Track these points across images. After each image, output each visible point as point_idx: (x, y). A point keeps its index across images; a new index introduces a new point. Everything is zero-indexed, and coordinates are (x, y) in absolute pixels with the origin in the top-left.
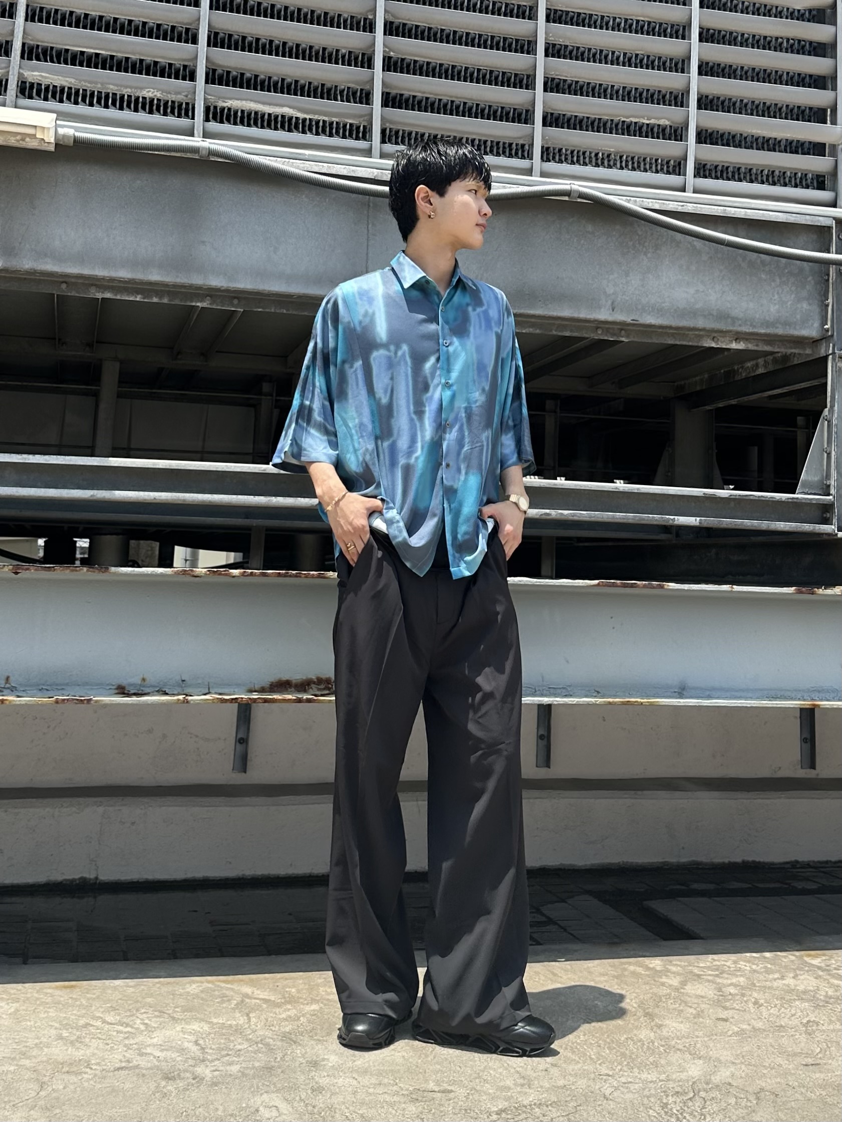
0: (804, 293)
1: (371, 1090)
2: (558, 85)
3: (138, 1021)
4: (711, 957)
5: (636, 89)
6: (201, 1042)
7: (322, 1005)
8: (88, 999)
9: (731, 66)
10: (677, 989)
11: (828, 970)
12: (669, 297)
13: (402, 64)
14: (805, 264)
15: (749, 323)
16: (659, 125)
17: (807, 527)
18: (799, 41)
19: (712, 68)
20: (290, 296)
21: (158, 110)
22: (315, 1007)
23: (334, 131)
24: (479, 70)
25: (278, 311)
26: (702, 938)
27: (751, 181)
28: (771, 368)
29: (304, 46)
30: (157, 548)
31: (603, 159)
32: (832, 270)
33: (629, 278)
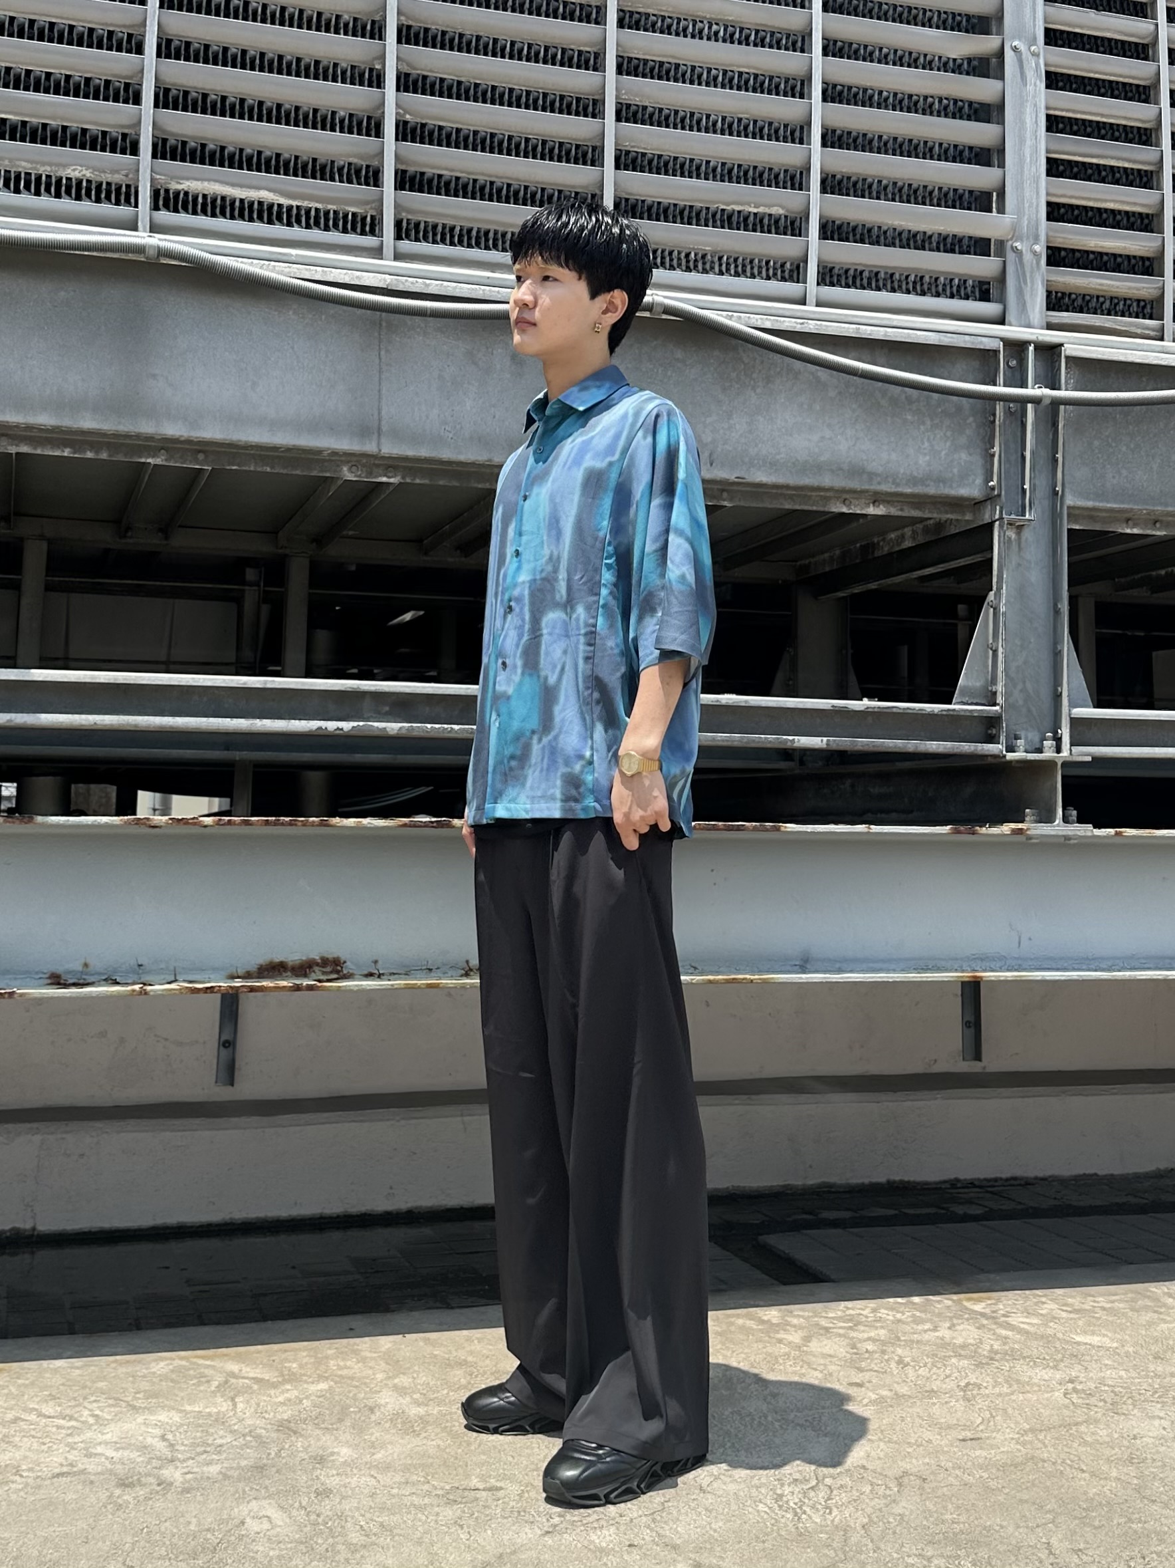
0: (963, 440)
1: (395, 1491)
2: (634, 160)
3: (86, 1413)
4: (843, 1304)
5: (740, 166)
6: (170, 1436)
7: (332, 1383)
8: (19, 1386)
9: (865, 135)
10: (799, 1347)
11: (994, 1318)
12: (785, 446)
13: (422, 132)
14: (964, 399)
15: (890, 480)
16: (770, 215)
17: (967, 747)
18: (955, 101)
19: (840, 138)
20: (275, 448)
21: (88, 195)
22: (323, 1386)
23: (331, 223)
24: (527, 140)
25: (259, 469)
26: (833, 1281)
27: (893, 290)
28: (921, 539)
29: (287, 106)
30: (114, 795)
31: (696, 261)
32: (999, 408)
33: (732, 422)
